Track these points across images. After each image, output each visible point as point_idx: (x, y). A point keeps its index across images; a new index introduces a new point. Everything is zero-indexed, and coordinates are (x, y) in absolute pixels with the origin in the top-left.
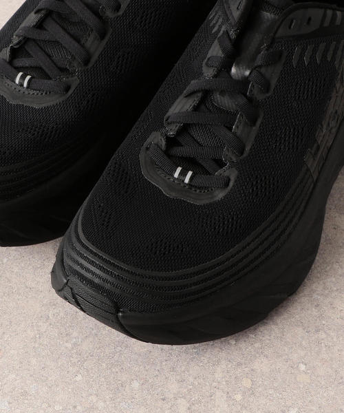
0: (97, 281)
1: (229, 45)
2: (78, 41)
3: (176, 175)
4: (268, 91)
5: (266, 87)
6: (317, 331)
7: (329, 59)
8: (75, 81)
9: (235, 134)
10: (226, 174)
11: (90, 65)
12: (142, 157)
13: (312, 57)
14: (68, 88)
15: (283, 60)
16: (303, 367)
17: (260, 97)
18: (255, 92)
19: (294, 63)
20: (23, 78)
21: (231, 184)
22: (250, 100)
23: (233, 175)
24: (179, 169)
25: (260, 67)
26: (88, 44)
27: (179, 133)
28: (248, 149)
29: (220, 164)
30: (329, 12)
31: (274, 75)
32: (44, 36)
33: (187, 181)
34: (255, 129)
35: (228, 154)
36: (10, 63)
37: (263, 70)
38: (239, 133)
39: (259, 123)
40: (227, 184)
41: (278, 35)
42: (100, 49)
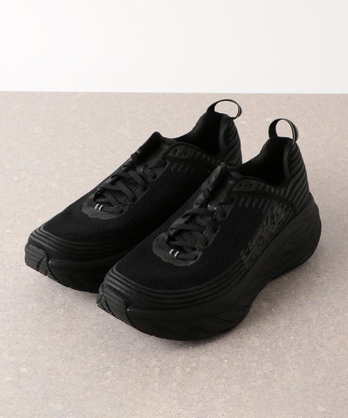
0: (118, 289)
1: (208, 194)
2: (131, 190)
3: (170, 253)
4: (224, 217)
5: (224, 215)
6: (238, 347)
7: (260, 207)
8: (126, 209)
9: (204, 235)
10: (197, 253)
11: (135, 202)
12: (154, 244)
13: (251, 204)
14: (122, 212)
15: (234, 203)
16: (226, 361)
17: (220, 219)
18: (218, 216)
19: (240, 205)
20: (99, 206)
21: (198, 258)
22: (215, 220)
23: (200, 254)
24: (172, 250)
25: (222, 204)
26: (136, 192)
27: (175, 234)
28: (210, 244)
29: (194, 249)
30: (262, 184)
31: (228, 209)
32: (114, 188)
33: (175, 255)
34: (215, 235)
35: (199, 245)
36: (94, 200)
37: (223, 206)
38: (206, 235)
39: (218, 232)
40: (196, 258)
41: (233, 189)
42: (143, 195)
